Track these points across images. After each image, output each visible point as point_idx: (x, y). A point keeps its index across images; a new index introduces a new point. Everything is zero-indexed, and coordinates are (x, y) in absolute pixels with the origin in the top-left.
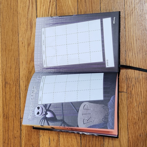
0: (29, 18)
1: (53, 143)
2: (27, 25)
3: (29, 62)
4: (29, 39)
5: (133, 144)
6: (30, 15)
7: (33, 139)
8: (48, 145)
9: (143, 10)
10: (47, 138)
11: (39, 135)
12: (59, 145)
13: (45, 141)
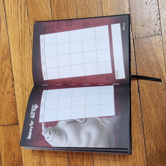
8: (31, 152)
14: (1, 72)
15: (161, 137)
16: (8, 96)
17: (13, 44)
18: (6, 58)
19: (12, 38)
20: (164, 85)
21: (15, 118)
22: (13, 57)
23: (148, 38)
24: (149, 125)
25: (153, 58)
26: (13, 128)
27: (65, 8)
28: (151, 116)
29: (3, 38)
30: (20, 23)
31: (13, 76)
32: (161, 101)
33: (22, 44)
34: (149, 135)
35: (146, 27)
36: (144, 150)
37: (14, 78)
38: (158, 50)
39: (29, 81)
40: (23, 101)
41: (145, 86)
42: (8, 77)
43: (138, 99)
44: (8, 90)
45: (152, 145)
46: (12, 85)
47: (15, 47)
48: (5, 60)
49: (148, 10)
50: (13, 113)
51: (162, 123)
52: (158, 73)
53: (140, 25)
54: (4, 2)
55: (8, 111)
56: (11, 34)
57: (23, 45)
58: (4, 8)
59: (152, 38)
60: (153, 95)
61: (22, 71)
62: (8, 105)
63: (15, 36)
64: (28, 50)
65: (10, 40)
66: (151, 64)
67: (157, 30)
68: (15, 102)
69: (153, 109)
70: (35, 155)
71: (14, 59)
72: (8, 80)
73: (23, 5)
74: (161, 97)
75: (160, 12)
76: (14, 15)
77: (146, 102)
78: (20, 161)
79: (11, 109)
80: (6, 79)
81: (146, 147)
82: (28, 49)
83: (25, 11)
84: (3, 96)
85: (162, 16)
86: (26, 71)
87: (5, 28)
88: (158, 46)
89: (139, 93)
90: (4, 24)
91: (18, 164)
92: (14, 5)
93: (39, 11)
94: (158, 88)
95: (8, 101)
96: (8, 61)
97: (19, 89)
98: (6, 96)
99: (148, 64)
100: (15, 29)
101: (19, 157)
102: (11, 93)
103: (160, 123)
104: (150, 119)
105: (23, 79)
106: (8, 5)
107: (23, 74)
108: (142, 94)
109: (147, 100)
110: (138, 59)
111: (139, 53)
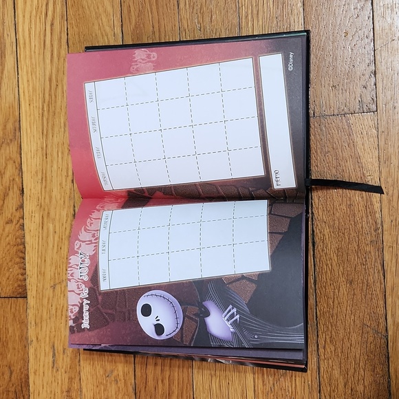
1: (63, 359)
7: (11, 350)
8: (51, 364)
10: (48, 346)
11: (27, 339)
12: (77, 364)
13: (43, 354)
15: (358, 356)
16: (7, 230)
17: (28, 109)
18: (11, 140)
19: (26, 93)
20: (374, 233)
21: (19, 283)
22: (25, 139)
23: (344, 118)
24: (332, 325)
25: (352, 167)
26: (13, 306)
27: (154, 33)
28: (339, 303)
29: (8, 93)
30: (48, 61)
31: (22, 183)
32: (365, 270)
33: (49, 110)
34: (329, 350)
35: (341, 91)
36: (316, 386)
37: (24, 187)
38: (366, 148)
39: (59, 197)
40: (40, 242)
41: (328, 230)
42: (12, 185)
44: (9, 216)
45: (336, 373)
46: (19, 204)
47: (32, 117)
48: (8, 144)
49: (350, 50)
50: (16, 270)
51: (364, 324)
52: (362, 203)
53: (326, 85)
54: (15, 9)
55: (5, 264)
56: (26, 85)
57: (51, 113)
58: (13, 22)
59: (352, 119)
60: (345, 255)
61: (44, 172)
62: (6, 250)
63: (34, 89)
64: (62, 125)
65: (22, 99)
67: (367, 99)
68: (24, 244)
69: (344, 289)
70: (60, 373)
71: (27, 144)
72: (11, 193)
73: (58, 19)
74: (364, 260)
75: (378, 57)
76: (35, 42)
77: (328, 271)
78: (23, 385)
79: (13, 261)
80: (6, 189)
81: (321, 379)
82: (62, 122)
83: (60, 33)
85: (382, 68)
86: (54, 174)
87: (13, 70)
88: (366, 139)
90: (12, 59)
91: (17, 391)
92: (38, 17)
93: (94, 35)
94: (358, 238)
95: (7, 239)
96: (14, 147)
97: (33, 215)
98: (4, 230)
100: (36, 74)
101: (23, 375)
102: (15, 222)
103: (358, 322)
104: (335, 312)
105: (45, 193)
106: (24, 16)
107: (46, 180)
108: (321, 251)
109: (332, 265)
110: (317, 166)
111: (321, 153)
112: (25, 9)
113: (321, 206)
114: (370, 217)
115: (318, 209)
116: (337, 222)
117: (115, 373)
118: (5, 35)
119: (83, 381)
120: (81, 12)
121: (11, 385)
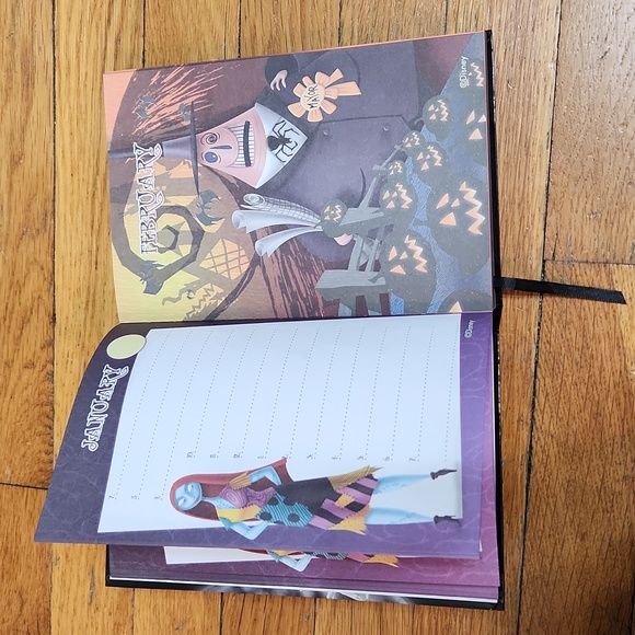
0: (17, 37)
1: (107, 593)
2: (9, 71)
3: (12, 238)
4: (17, 136)
5: (430, 624)
6: (23, 22)
7: (24, 569)
8: (87, 599)
9: (522, 58)
10: (84, 570)
11: (50, 554)
12: (130, 603)
13: (75, 582)
14: (12, 283)
16: (24, 378)
17: (69, 182)
18: (38, 231)
19: (68, 155)
21: (42, 465)
22: (62, 232)
23: (603, 269)
24: (544, 599)
25: (608, 353)
26: (30, 501)
28: (560, 567)
29: (35, 149)
31: (54, 305)
32: (609, 520)
33: (105, 188)
35: (603, 222)
37: (56, 312)
41: (556, 449)
42: (36, 306)
43: (522, 493)
44: (30, 356)
46: (47, 338)
47: (75, 195)
48: (33, 237)
50: (37, 444)
51: (597, 604)
52: (616, 413)
53: (581, 210)
56: (67, 140)
58: (51, 27)
59: (618, 273)
60: (579, 492)
61: (92, 292)
62: (22, 410)
63: (82, 150)
65: (59, 164)
66: (597, 373)
68: (52, 404)
69: (571, 545)
70: (101, 613)
71: (65, 241)
72: (34, 319)
73: (129, 32)
74: (609, 504)
76: (86, 67)
77: (548, 512)
78: (41, 624)
79: (33, 430)
80: (26, 311)
83: (132, 58)
84: (7, 372)
87: (46, 110)
89: (529, 471)
90: (46, 92)
91: (31, 631)
92: (94, 24)
94: (604, 468)
95: (25, 394)
96: (42, 243)
97: (70, 359)
98: (19, 378)
99: (585, 369)
100: (85, 122)
101: (41, 609)
102: (39, 367)
103: (586, 599)
104: (552, 578)
105: (92, 326)
106: (70, 19)
107: (93, 306)
108: (540, 480)
109: (555, 506)
110: (549, 343)
111: (558, 321)
112: (71, 7)
113: (547, 409)
114: (627, 438)
115: (543, 412)
116: (572, 439)
117: (190, 625)
118: (36, 48)
119: (137, 630)
120: (169, 26)
121: (21, 622)
